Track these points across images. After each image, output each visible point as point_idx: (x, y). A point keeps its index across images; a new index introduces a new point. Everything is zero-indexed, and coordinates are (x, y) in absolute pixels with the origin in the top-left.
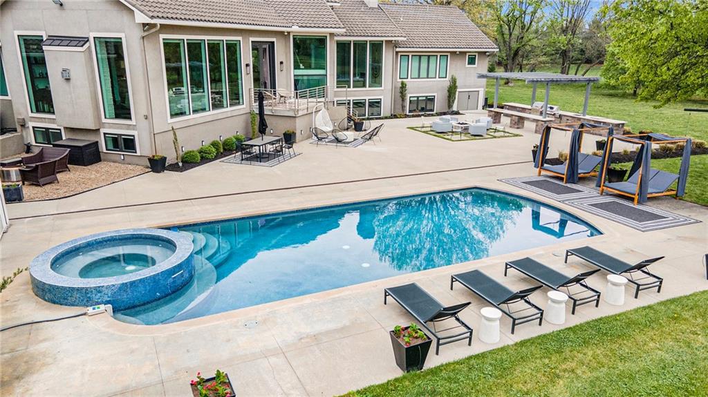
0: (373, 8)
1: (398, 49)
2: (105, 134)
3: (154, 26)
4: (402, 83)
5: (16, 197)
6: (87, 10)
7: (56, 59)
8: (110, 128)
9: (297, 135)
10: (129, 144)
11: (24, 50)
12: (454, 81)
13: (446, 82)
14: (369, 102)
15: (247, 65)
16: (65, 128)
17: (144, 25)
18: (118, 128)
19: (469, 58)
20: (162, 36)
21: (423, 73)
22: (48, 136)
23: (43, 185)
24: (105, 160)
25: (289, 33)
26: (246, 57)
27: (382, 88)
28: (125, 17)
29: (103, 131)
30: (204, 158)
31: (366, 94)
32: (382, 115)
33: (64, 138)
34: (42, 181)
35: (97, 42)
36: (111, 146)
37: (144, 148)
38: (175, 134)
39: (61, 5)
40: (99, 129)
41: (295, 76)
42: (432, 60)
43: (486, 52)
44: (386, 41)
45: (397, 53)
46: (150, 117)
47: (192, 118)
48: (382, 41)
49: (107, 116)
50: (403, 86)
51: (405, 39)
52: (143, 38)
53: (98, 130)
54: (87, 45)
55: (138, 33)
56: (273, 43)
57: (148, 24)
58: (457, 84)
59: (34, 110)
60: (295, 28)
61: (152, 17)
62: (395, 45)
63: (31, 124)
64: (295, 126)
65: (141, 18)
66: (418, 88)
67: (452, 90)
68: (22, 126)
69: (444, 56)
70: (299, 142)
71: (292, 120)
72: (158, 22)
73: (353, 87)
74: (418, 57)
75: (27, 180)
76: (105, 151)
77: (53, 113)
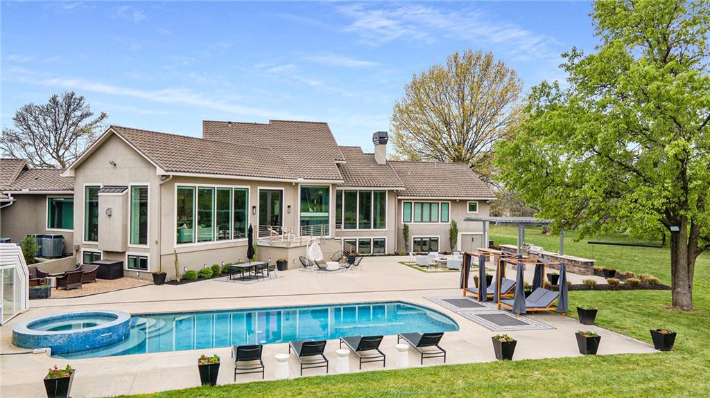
0: (381, 165)
1: (399, 197)
2: (129, 255)
3: (168, 176)
4: (405, 226)
5: (43, 295)
6: (129, 168)
7: (104, 200)
8: (133, 251)
9: (289, 263)
10: (143, 263)
11: (88, 197)
12: (454, 225)
13: (448, 226)
14: (374, 242)
15: (254, 207)
16: (104, 251)
17: (163, 176)
18: (138, 251)
19: (470, 206)
20: (177, 184)
21: (426, 217)
22: (92, 257)
23: (70, 289)
24: (126, 276)
25: (297, 184)
26: (253, 200)
27: (386, 229)
28: (152, 173)
29: (127, 253)
30: (202, 276)
31: (371, 234)
32: (386, 253)
33: (102, 259)
34: (69, 286)
35: (133, 190)
36: (132, 265)
37: (152, 267)
38: (177, 256)
39: (115, 165)
40: (125, 252)
41: (301, 217)
42: (434, 208)
43: (486, 200)
44: (389, 190)
45: (400, 201)
46: (159, 243)
47: (196, 245)
48: (385, 191)
49: (132, 242)
50: (406, 228)
51: (404, 189)
52: (161, 185)
53: (123, 253)
54: (126, 191)
55: (158, 182)
56: (282, 191)
57: (164, 176)
58: (458, 228)
59: (87, 238)
60: (300, 180)
61: (167, 171)
62: (396, 193)
63: (82, 250)
64: (287, 256)
65: (160, 172)
66: (420, 230)
67: (453, 232)
68: (77, 251)
69: (445, 203)
70: (290, 269)
71: (285, 250)
72: (171, 174)
73: (359, 228)
74: (420, 205)
75: (60, 286)
76: (127, 269)
77: (97, 241)
